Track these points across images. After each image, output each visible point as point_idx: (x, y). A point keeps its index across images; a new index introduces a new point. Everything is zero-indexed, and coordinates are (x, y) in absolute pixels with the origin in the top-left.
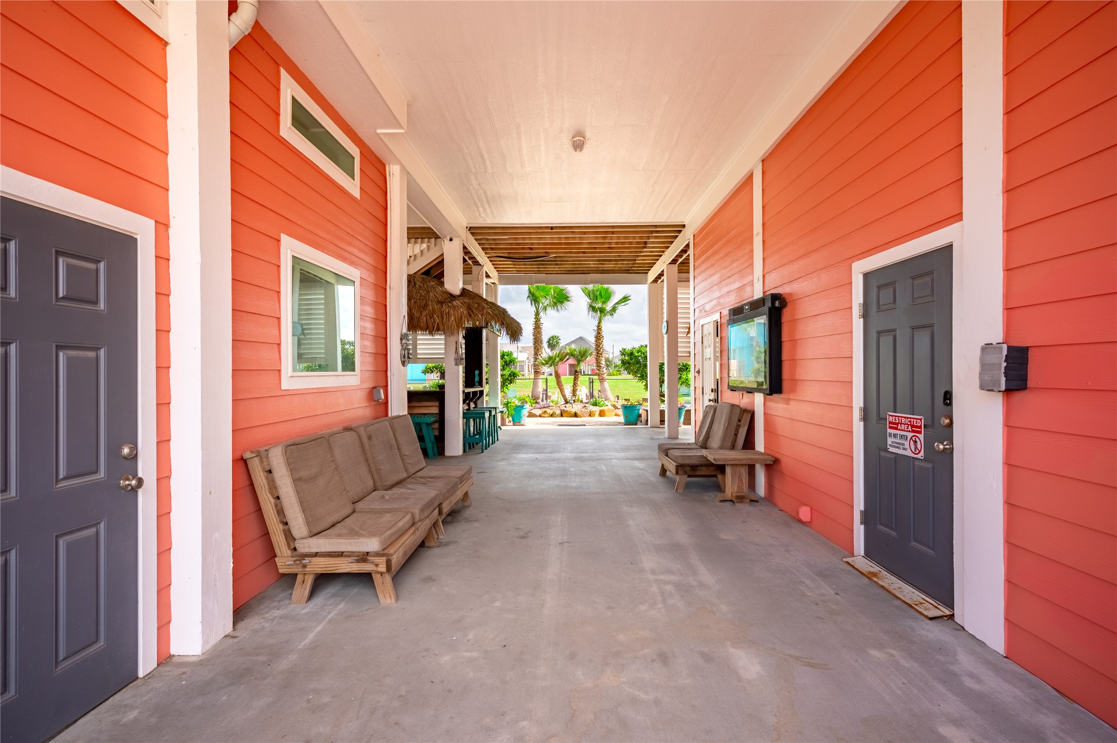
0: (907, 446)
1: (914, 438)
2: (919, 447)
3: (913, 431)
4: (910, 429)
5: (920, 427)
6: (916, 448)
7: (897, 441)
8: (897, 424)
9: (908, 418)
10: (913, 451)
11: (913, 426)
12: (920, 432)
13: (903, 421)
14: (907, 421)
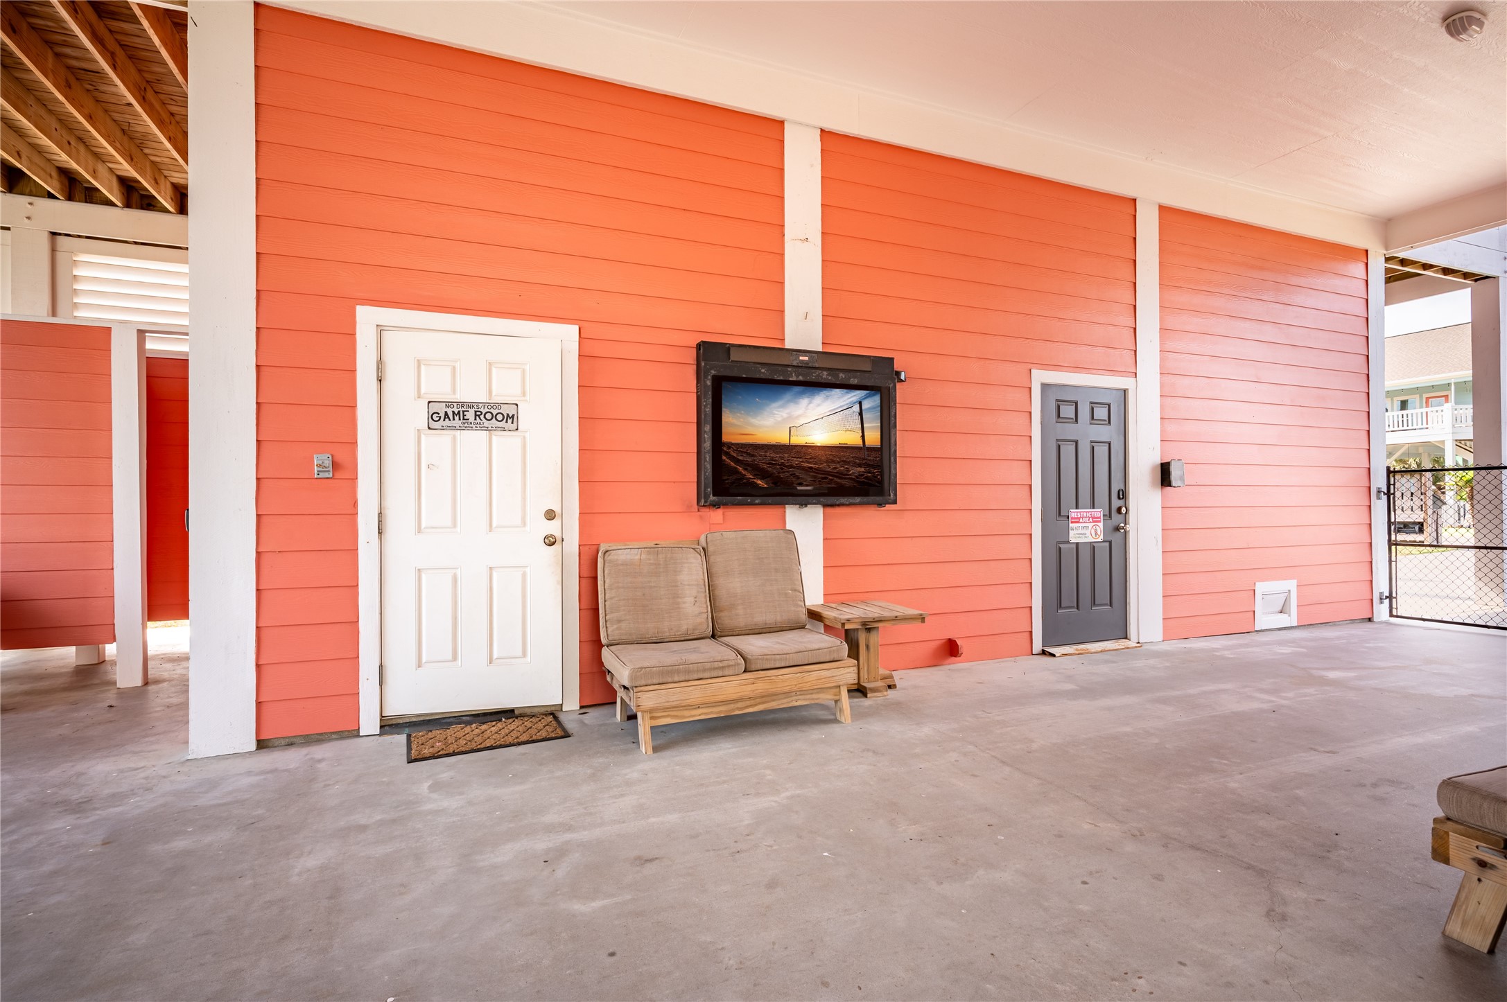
0: (1088, 534)
1: (1094, 527)
2: (1099, 533)
3: (1094, 522)
4: (1091, 520)
5: (1100, 518)
6: (1096, 534)
7: (1079, 532)
8: (1079, 518)
9: (1089, 512)
10: (1094, 536)
11: (1093, 518)
12: (1100, 522)
13: (1085, 515)
14: (1089, 515)
